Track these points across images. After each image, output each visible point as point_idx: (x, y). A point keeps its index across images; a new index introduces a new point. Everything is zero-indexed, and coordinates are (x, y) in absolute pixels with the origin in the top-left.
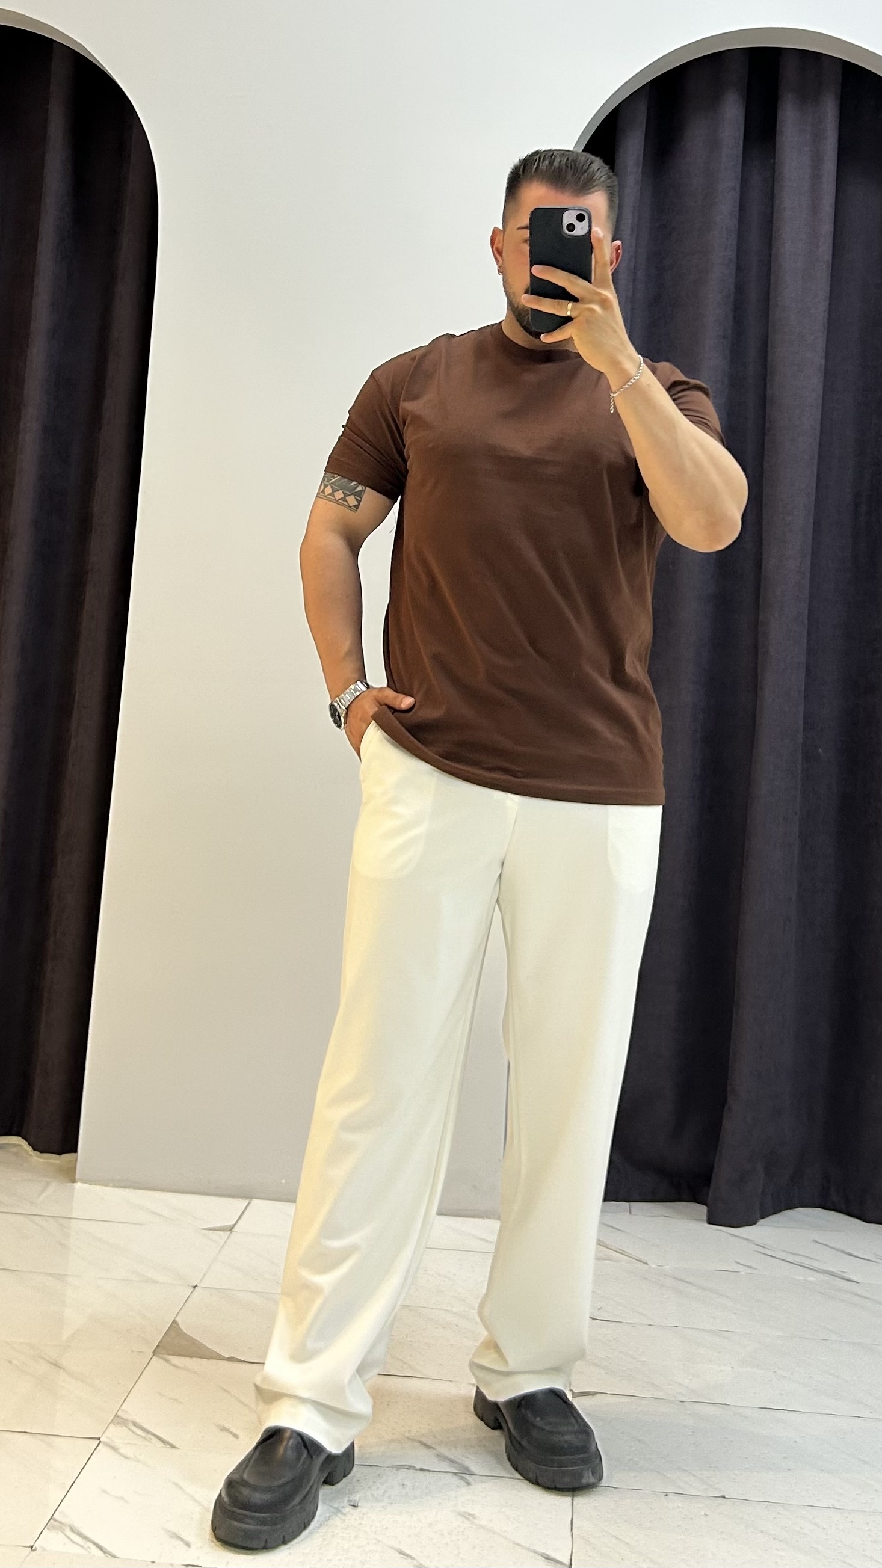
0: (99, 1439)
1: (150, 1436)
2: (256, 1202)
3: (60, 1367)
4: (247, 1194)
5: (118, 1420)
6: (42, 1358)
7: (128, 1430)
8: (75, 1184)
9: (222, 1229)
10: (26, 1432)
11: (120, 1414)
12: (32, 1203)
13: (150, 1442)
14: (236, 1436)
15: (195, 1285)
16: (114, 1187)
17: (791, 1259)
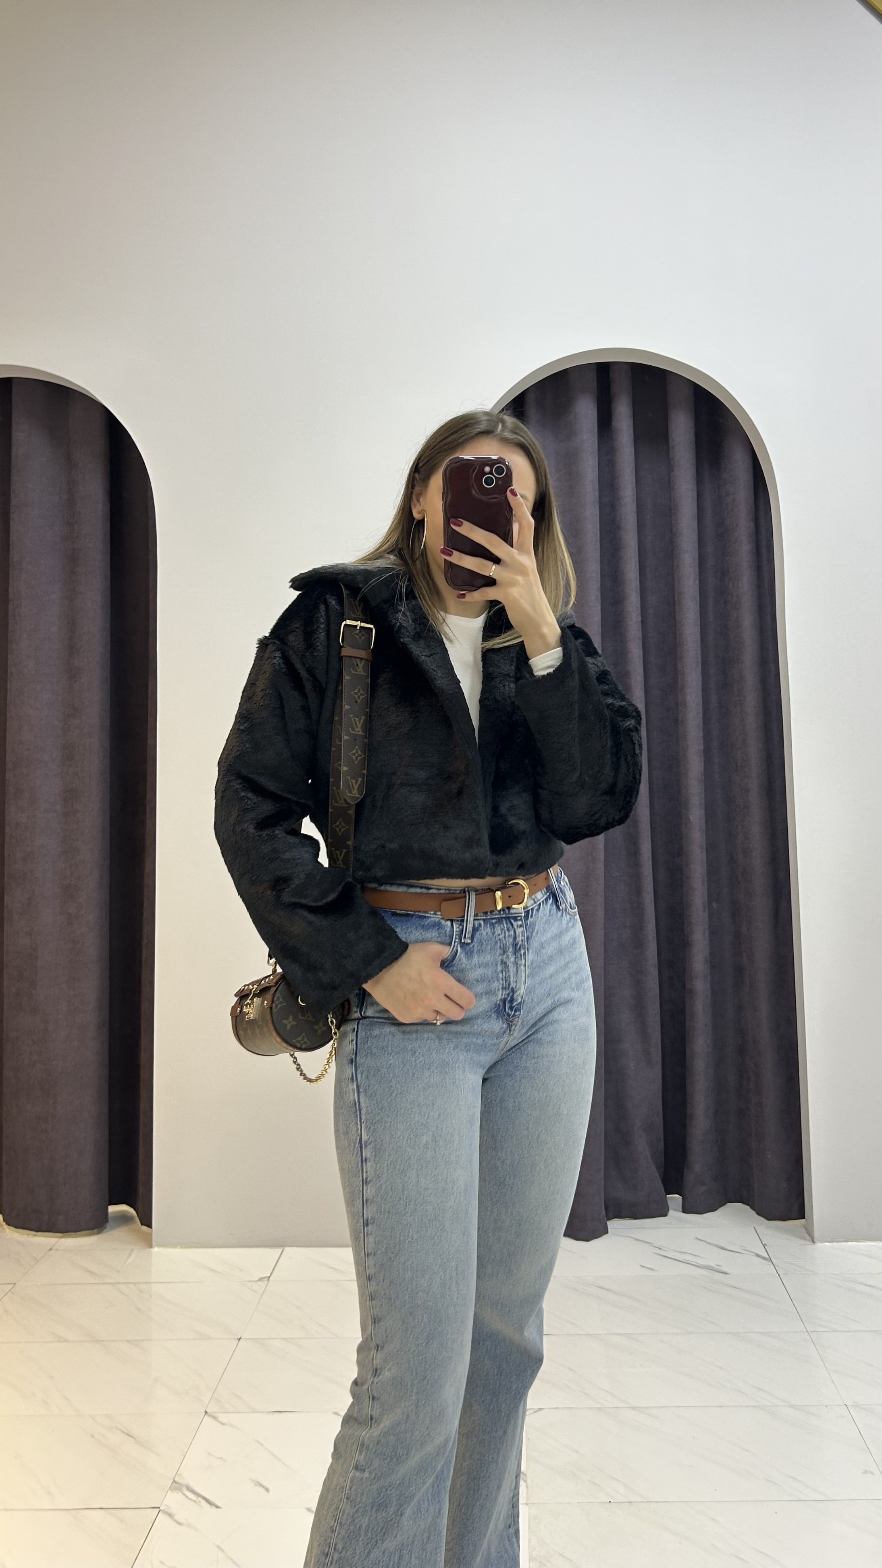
0: (159, 1508)
1: (200, 1499)
2: (287, 1249)
3: (132, 1437)
4: (279, 1243)
5: (176, 1486)
6: (117, 1428)
7: (182, 1495)
8: (152, 1249)
9: (261, 1279)
10: (101, 1508)
11: (177, 1479)
12: (118, 1272)
13: (200, 1506)
14: (267, 1490)
15: (239, 1337)
16: (182, 1247)
17: (681, 1257)
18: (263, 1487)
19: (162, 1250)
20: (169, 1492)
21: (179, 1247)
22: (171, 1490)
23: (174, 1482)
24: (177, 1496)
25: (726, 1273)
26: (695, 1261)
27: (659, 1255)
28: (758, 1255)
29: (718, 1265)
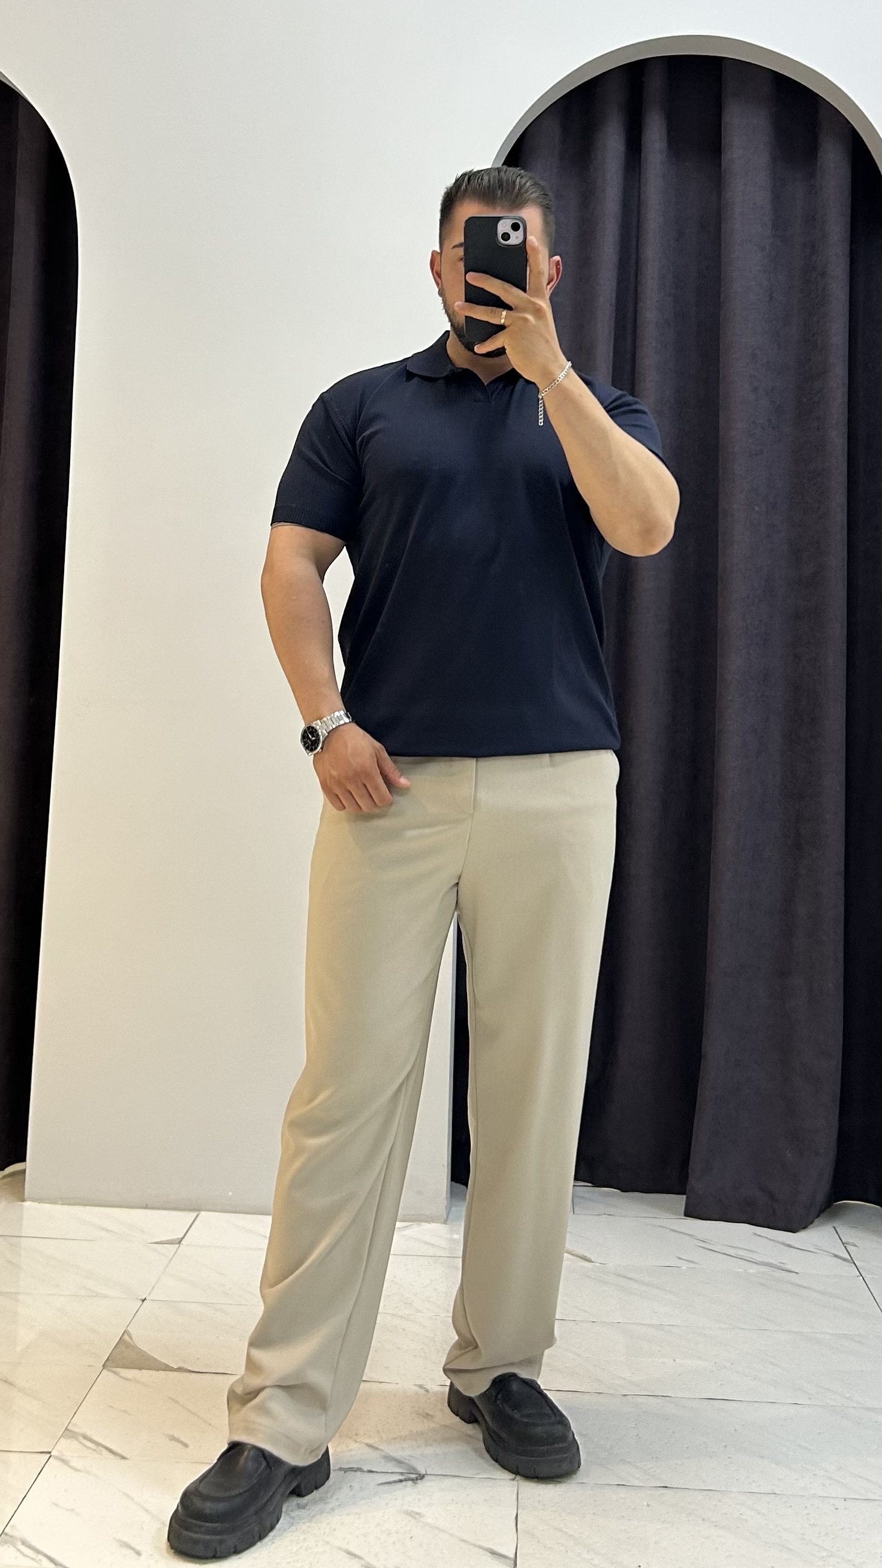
0: (50, 1453)
1: (100, 1448)
2: (204, 1214)
3: (11, 1384)
4: (195, 1207)
5: (68, 1433)
7: (78, 1443)
8: (24, 1203)
9: (171, 1242)
11: (70, 1427)
13: (101, 1454)
14: (186, 1445)
15: (144, 1298)
16: (63, 1204)
17: (732, 1252)
18: (182, 1443)
19: (36, 1204)
20: (63, 1440)
21: (60, 1202)
22: (65, 1438)
23: (66, 1429)
24: (74, 1444)
25: (793, 1272)
26: (754, 1257)
27: (706, 1248)
28: (836, 1256)
29: (781, 1263)
